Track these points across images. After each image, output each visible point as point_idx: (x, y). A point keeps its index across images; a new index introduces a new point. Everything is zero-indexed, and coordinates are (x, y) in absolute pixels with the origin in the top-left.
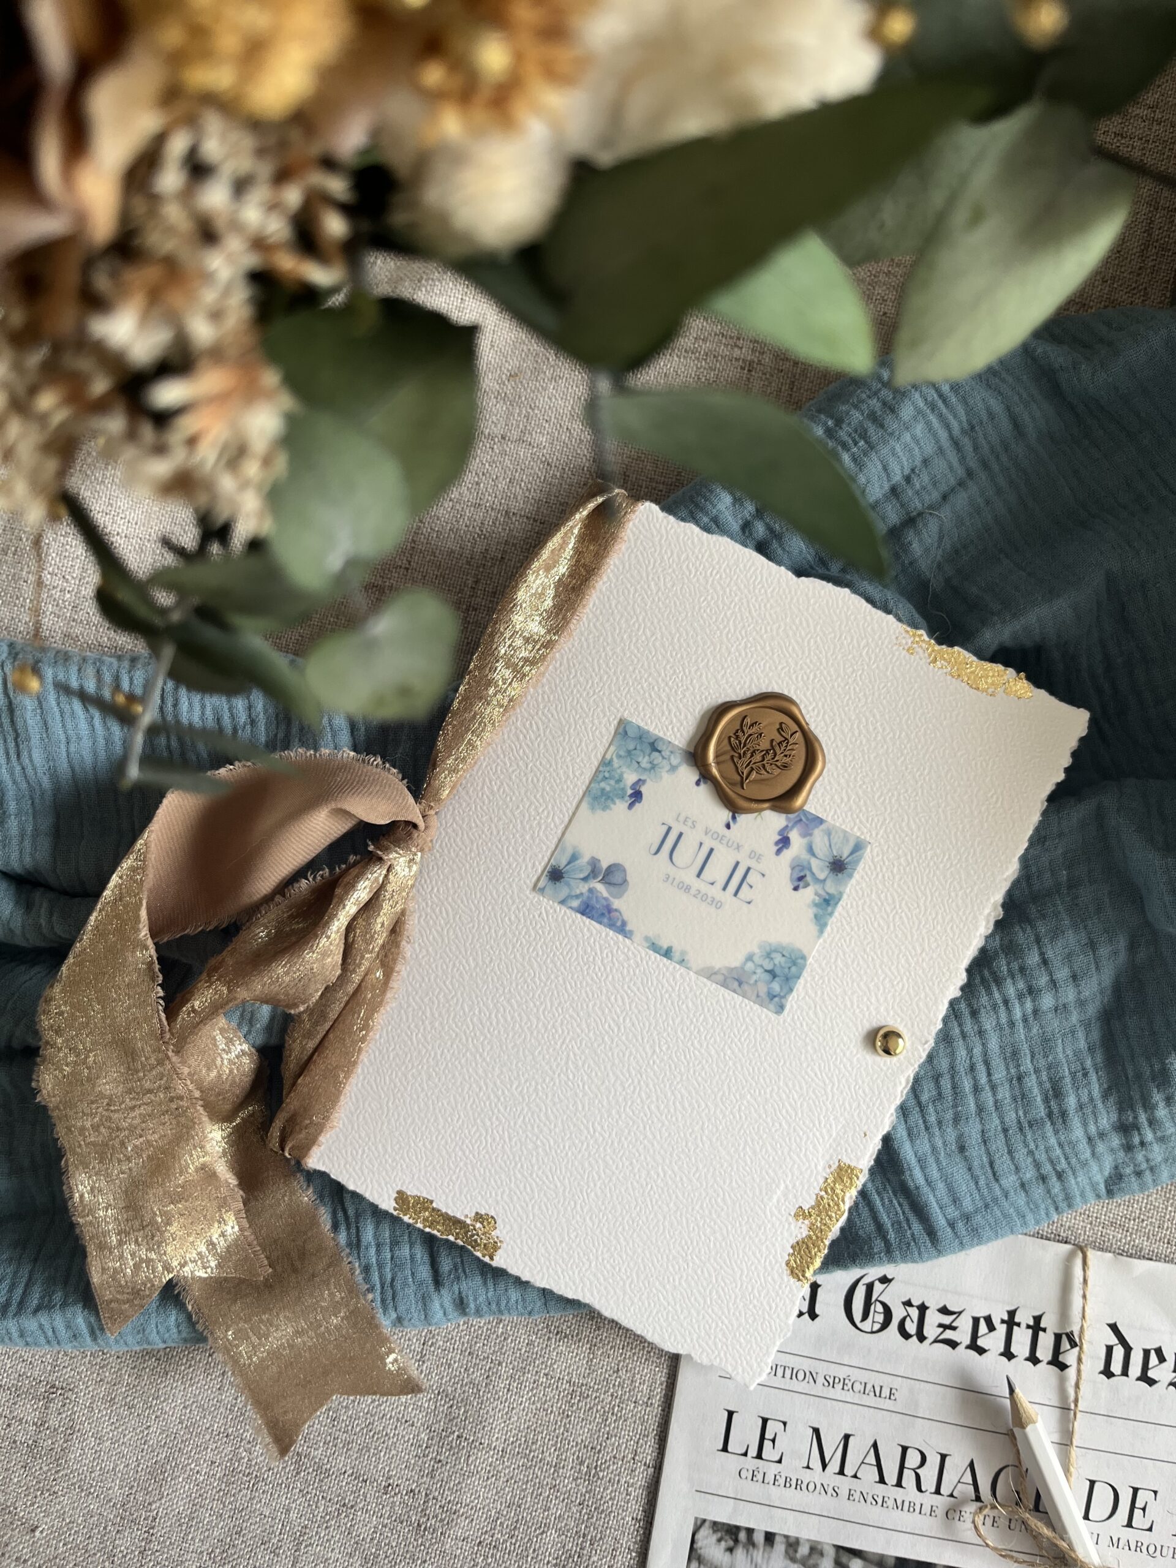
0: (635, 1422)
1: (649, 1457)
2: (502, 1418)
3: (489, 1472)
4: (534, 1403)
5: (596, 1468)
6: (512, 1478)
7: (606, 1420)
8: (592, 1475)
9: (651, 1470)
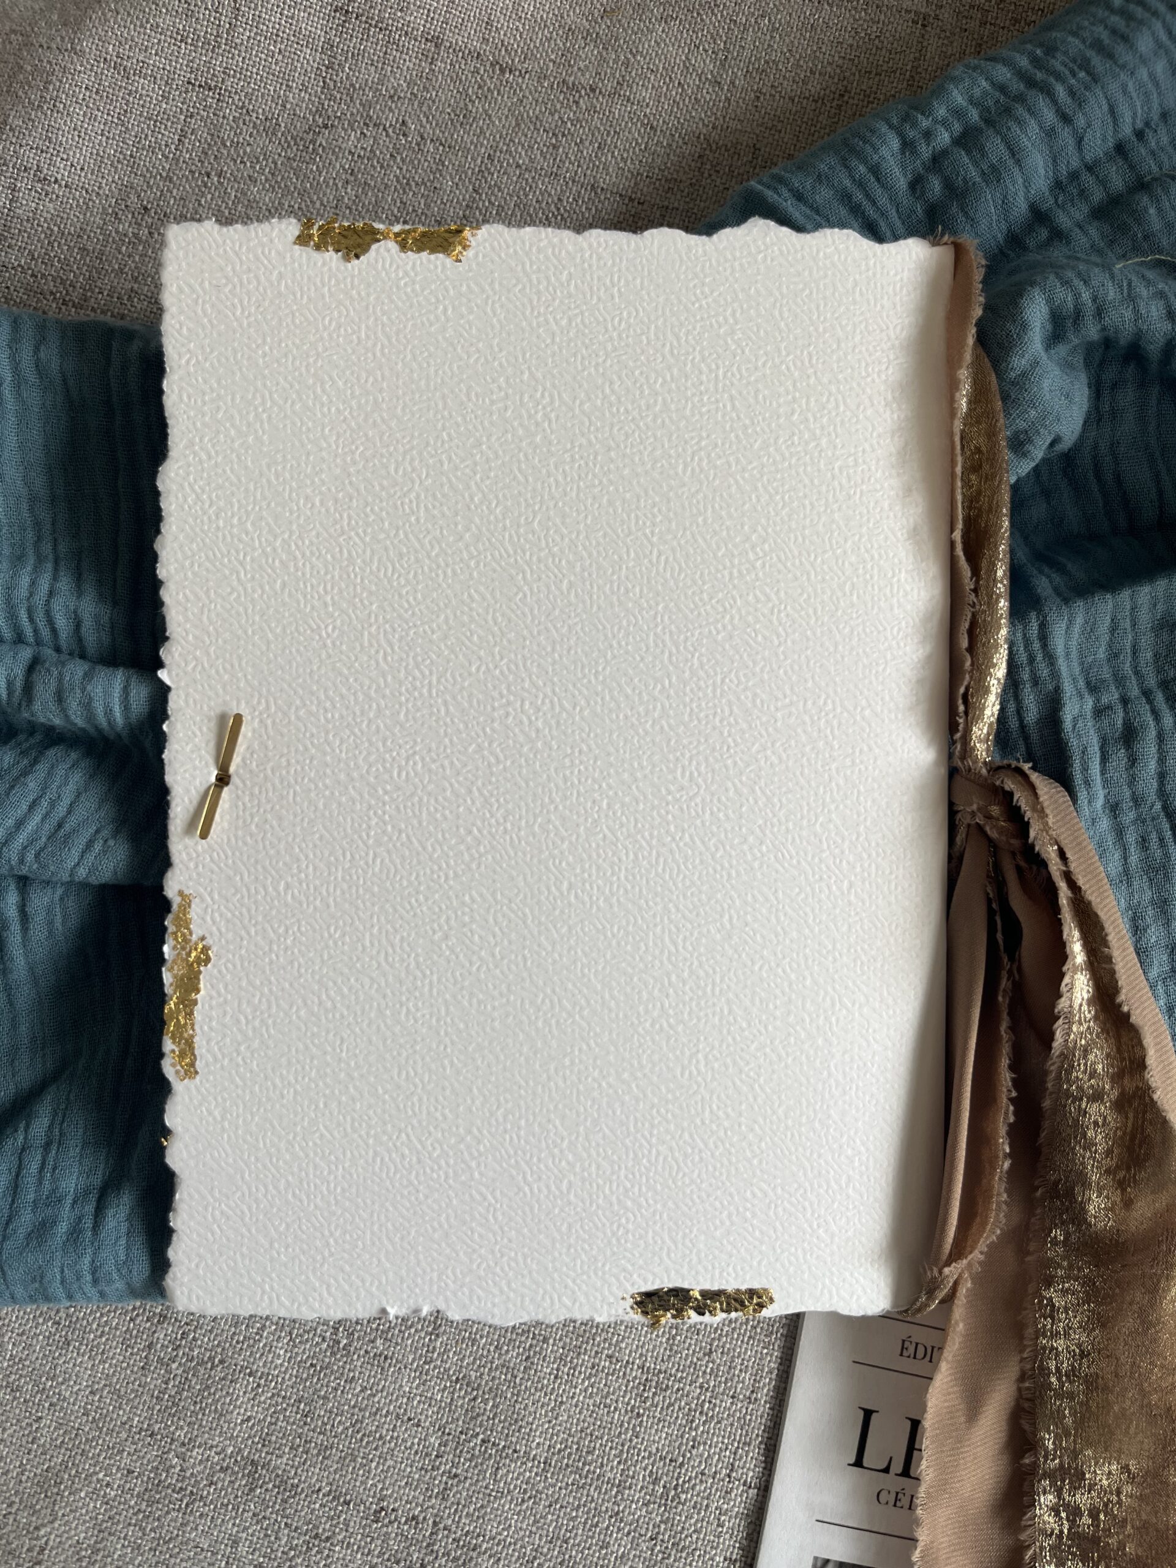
0: (732, 1425)
1: (751, 1474)
2: (546, 1416)
3: (525, 1491)
4: (591, 1397)
5: (675, 1489)
6: (556, 1502)
7: (692, 1421)
8: (671, 1497)
9: (753, 1492)
